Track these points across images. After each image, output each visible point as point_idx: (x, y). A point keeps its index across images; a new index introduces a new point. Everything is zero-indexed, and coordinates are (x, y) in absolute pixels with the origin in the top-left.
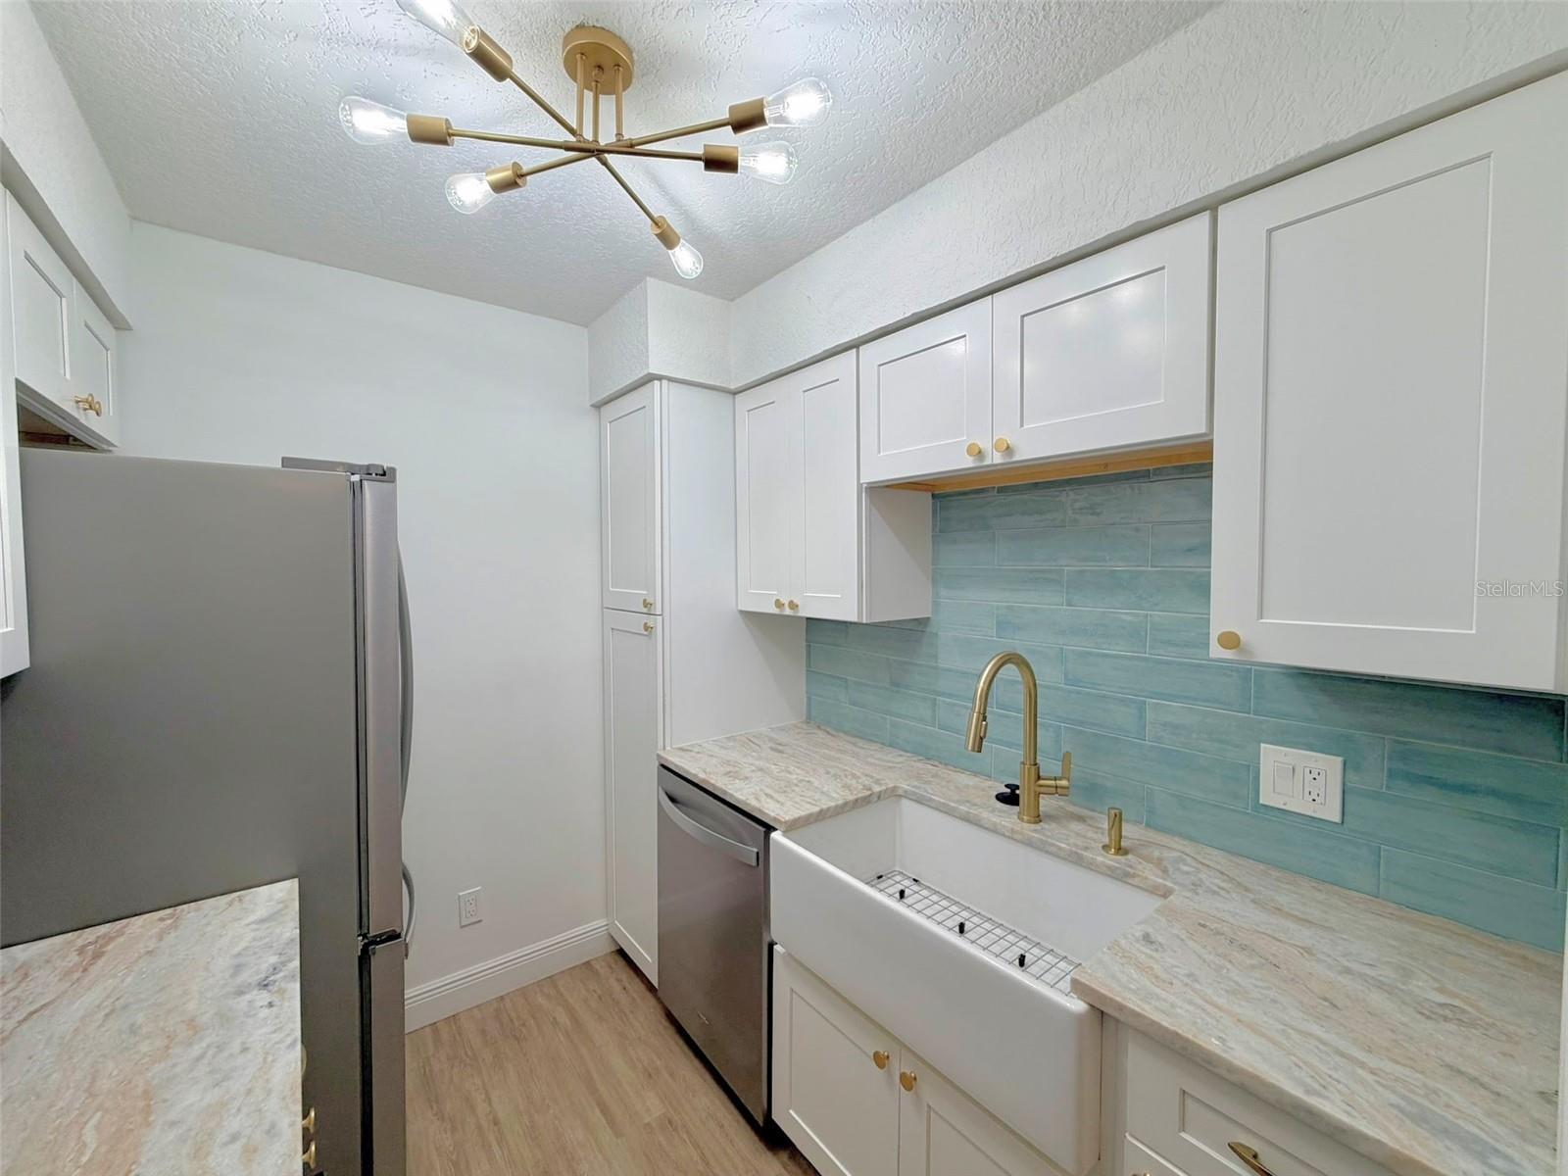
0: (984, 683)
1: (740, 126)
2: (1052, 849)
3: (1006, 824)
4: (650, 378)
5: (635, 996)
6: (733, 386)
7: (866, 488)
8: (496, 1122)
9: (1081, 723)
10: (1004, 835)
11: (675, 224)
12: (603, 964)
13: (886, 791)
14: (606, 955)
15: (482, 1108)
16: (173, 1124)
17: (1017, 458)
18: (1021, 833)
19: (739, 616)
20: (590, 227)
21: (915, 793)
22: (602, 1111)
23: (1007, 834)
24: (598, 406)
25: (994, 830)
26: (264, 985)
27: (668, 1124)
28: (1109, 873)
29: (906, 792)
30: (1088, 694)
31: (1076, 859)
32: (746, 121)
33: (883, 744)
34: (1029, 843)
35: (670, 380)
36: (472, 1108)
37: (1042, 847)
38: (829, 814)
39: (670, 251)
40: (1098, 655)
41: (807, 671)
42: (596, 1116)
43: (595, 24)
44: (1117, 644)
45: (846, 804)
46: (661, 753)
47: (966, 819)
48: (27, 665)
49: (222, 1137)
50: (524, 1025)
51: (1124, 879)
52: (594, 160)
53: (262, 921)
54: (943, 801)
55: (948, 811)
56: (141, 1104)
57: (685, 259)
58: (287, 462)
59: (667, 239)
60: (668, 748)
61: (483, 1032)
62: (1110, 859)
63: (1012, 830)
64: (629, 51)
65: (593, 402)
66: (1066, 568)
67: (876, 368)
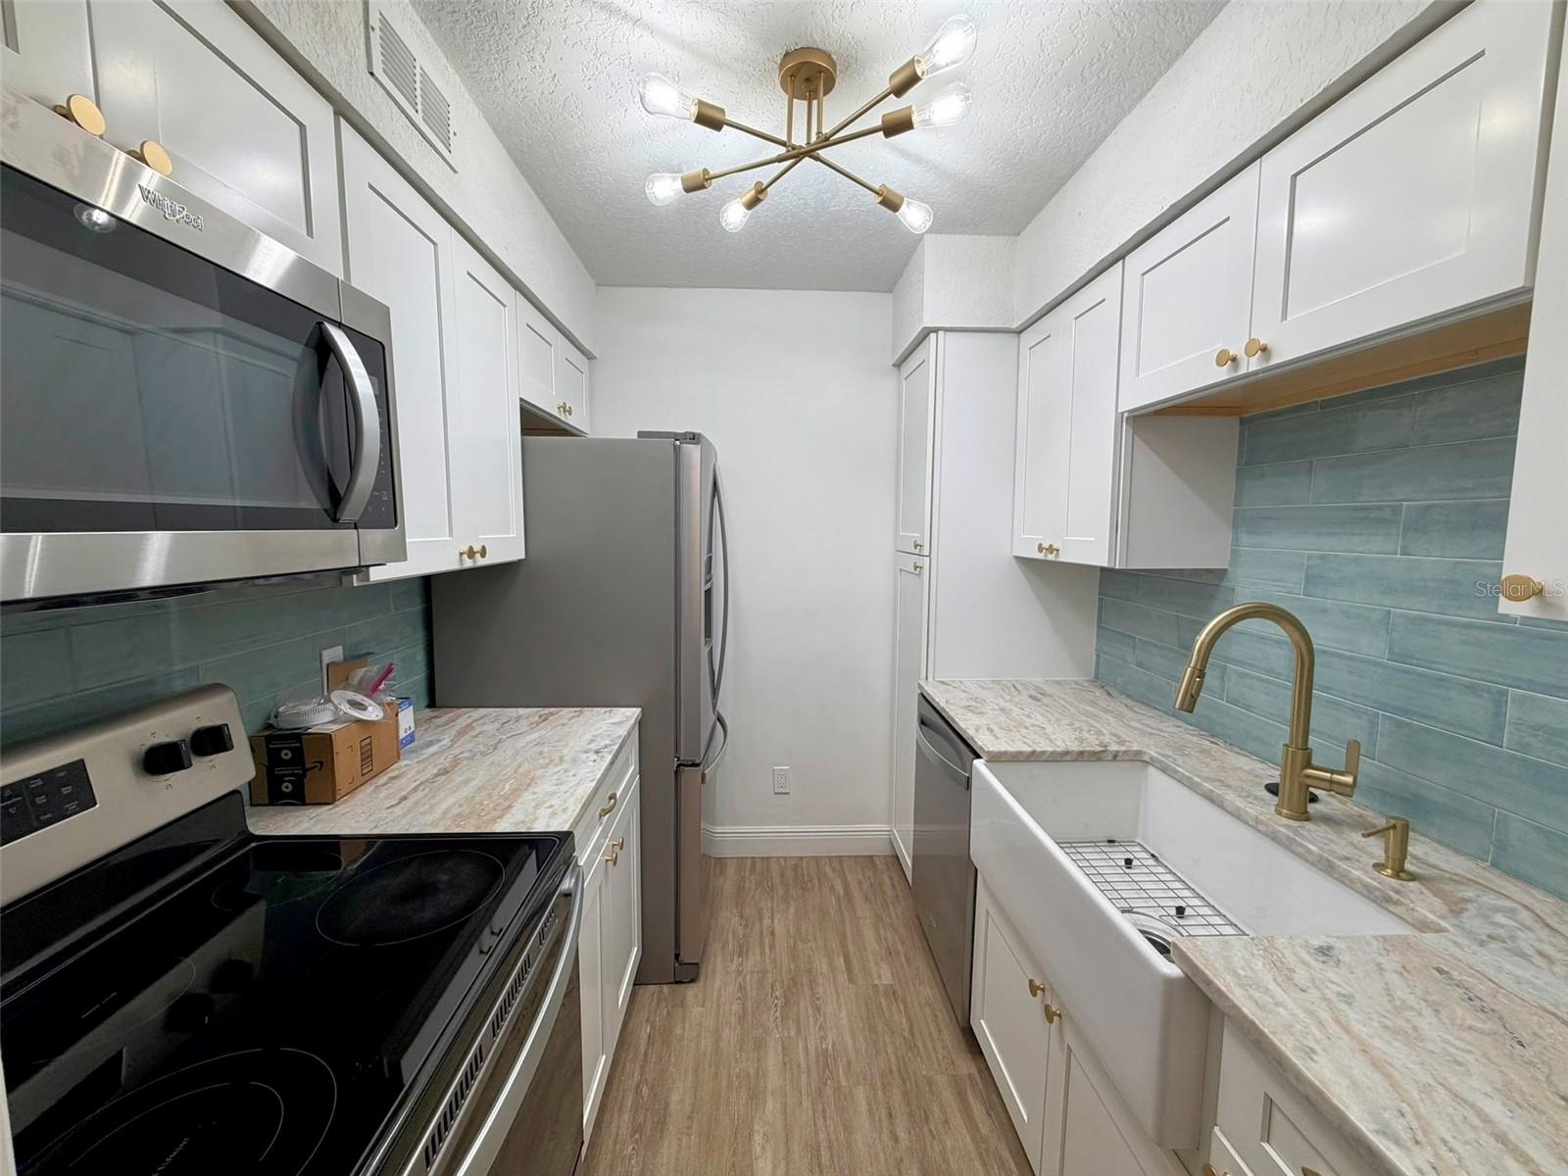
0: (1207, 635)
1: (899, 91)
2: (1300, 850)
3: (1250, 811)
4: (927, 332)
5: (900, 894)
6: (1015, 325)
7: (1127, 418)
8: (772, 934)
9: (1405, 712)
10: (1247, 823)
11: (895, 187)
12: (883, 861)
13: (1125, 752)
14: (888, 856)
15: (767, 922)
16: (535, 793)
17: (1275, 361)
18: (1266, 825)
19: (1014, 561)
20: (859, 206)
21: (1161, 762)
22: (845, 961)
23: (1251, 822)
24: (898, 365)
25: (1237, 815)
26: (597, 752)
27: (892, 993)
28: (1364, 891)
29: (1151, 758)
30: (1420, 675)
31: (1326, 867)
32: (906, 83)
33: (1165, 712)
34: (1274, 837)
35: (946, 330)
36: (761, 919)
37: (1287, 845)
38: (1044, 757)
39: (897, 214)
40: (1440, 622)
41: (1098, 626)
42: (840, 961)
43: (797, 48)
44: (1471, 608)
45: (1067, 753)
46: (922, 683)
47: (1210, 798)
48: (523, 557)
49: (547, 805)
50: (811, 882)
51: (1384, 905)
52: (807, 159)
53: (614, 724)
54: (1187, 774)
55: (1192, 786)
56: (528, 781)
57: (914, 216)
58: (641, 434)
59: (891, 204)
60: (930, 679)
61: (782, 876)
62: (1386, 881)
63: (1257, 819)
64: (828, 56)
65: (894, 361)
66: (1405, 503)
67: (1139, 277)
